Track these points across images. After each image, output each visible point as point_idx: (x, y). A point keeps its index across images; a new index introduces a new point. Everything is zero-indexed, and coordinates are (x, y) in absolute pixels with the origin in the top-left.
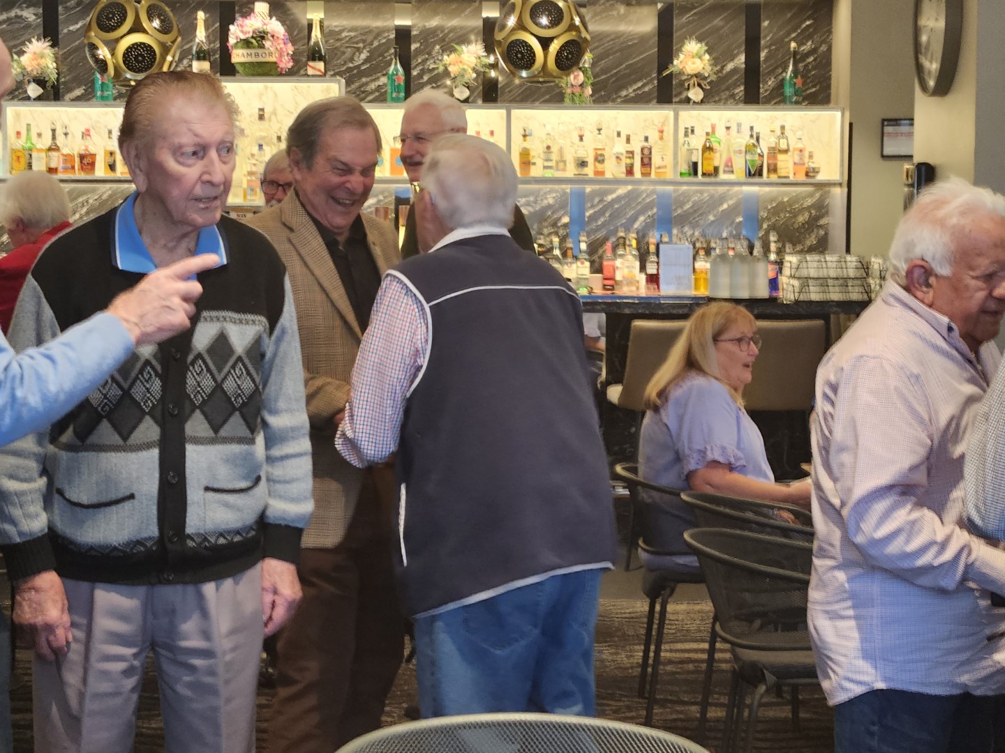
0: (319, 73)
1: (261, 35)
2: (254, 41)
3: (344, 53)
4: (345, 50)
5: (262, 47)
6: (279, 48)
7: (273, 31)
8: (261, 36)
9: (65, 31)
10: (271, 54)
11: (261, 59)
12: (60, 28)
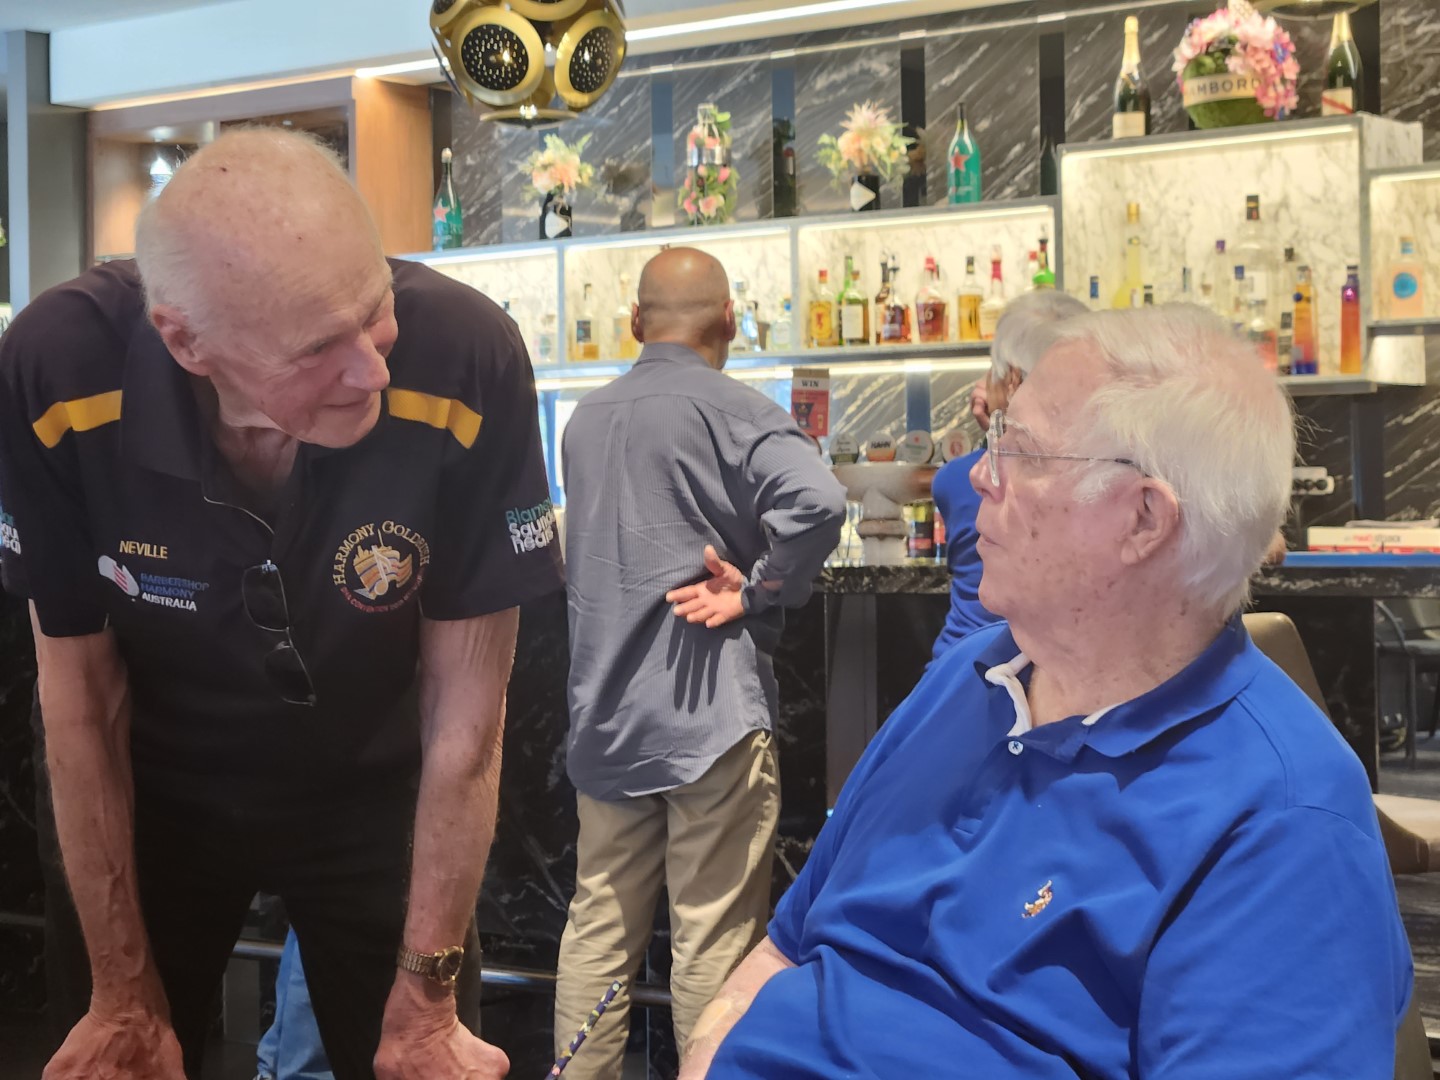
0: (1340, 112)
1: (1224, 46)
2: (1208, 61)
3: (1420, 68)
4: (1422, 62)
5: (1221, 70)
6: (1258, 68)
7: (1246, 36)
8: (1223, 48)
9: (935, 87)
10: (1242, 82)
11: (1221, 95)
12: (927, 84)
